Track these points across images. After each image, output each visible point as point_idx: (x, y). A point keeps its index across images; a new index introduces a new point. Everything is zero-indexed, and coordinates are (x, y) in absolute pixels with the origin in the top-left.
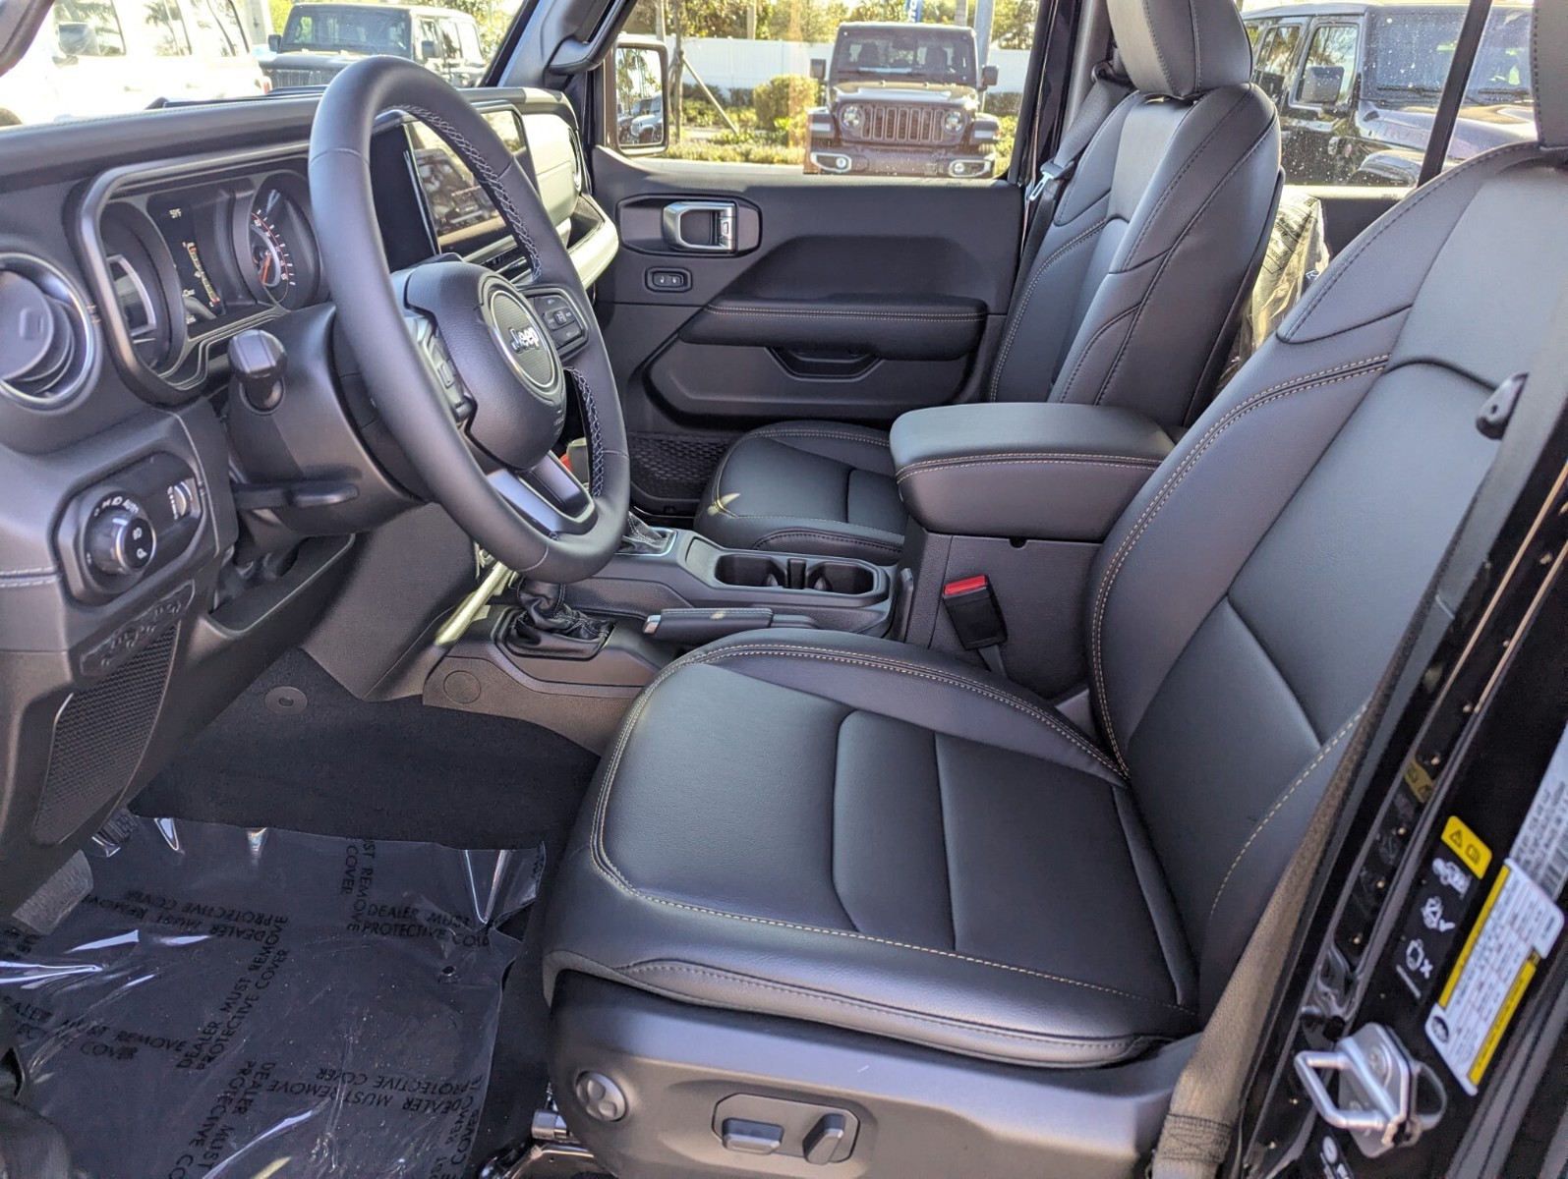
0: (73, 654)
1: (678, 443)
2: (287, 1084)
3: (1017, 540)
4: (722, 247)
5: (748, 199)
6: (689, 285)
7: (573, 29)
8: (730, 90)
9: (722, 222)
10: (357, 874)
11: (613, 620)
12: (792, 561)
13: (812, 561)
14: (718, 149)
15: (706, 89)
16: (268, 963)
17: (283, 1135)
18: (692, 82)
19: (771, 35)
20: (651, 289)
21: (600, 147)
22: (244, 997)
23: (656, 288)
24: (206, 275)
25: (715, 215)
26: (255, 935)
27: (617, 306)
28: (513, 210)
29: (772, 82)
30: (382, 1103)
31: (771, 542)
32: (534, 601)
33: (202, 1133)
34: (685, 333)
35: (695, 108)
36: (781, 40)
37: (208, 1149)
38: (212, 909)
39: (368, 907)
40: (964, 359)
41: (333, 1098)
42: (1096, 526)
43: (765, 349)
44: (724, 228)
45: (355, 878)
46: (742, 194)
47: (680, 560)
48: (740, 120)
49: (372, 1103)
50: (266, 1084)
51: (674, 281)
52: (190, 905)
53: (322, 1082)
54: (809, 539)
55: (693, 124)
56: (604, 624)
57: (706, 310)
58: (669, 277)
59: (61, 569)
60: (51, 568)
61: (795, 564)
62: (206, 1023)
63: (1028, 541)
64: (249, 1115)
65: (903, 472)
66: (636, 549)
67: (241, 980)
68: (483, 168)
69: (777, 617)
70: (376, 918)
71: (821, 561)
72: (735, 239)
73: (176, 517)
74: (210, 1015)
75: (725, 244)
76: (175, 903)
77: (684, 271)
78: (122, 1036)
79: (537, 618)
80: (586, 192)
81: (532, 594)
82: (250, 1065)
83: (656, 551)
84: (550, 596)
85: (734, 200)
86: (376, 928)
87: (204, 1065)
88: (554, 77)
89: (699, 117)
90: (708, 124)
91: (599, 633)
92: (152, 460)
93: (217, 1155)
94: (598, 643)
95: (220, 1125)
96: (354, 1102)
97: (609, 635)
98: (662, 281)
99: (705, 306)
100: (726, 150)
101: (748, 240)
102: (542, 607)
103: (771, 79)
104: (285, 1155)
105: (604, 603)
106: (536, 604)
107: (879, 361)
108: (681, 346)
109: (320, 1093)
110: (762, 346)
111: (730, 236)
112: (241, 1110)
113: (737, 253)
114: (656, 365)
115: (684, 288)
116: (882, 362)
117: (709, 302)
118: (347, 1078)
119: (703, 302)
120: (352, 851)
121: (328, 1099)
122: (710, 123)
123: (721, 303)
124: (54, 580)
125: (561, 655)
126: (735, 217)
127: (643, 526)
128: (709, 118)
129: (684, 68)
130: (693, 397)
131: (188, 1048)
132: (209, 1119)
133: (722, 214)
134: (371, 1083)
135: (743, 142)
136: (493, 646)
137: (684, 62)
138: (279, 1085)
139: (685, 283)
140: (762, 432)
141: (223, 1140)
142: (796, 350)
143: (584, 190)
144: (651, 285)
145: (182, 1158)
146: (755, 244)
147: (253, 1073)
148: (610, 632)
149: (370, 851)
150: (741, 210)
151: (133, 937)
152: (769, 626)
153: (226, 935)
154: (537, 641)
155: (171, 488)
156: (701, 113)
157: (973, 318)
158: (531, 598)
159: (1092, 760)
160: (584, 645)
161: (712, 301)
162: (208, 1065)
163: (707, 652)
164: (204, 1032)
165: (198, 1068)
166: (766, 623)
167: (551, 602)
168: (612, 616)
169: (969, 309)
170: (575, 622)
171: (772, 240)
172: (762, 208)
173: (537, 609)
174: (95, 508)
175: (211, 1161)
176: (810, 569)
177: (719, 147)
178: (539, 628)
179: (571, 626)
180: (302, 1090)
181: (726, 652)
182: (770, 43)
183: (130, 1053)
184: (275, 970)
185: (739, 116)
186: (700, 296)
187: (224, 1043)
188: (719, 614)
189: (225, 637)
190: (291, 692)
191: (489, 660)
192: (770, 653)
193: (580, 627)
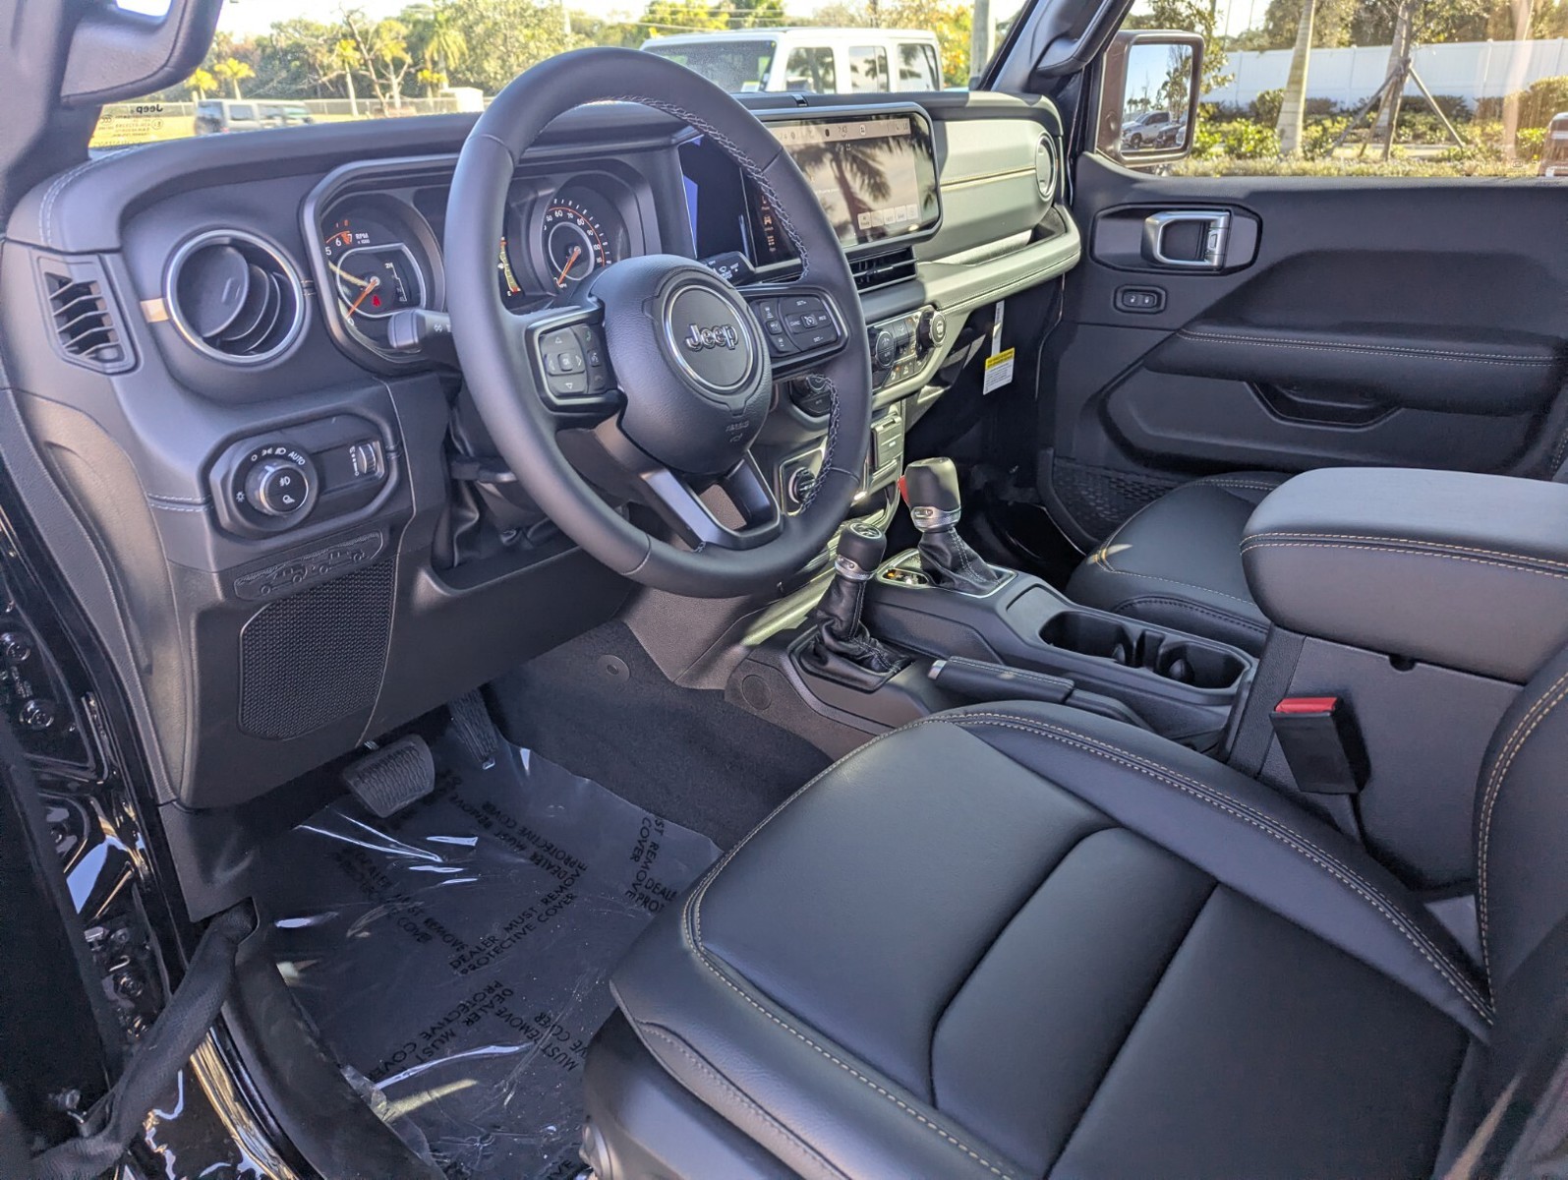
0: (225, 577)
1: (1129, 483)
2: (511, 1015)
3: (1401, 660)
4: (1206, 263)
5: (1249, 207)
6: (1162, 307)
7: (1067, 26)
8: (1478, 100)
9: (1211, 233)
10: (647, 846)
11: (913, 656)
12: (1147, 633)
13: (1173, 637)
14: (1432, 167)
15: (1432, 100)
16: (556, 903)
17: (483, 1059)
18: (1417, 92)
19: (1551, 33)
20: (1120, 310)
21: (1090, 155)
22: (525, 924)
23: (1123, 308)
24: (511, 267)
25: (1206, 226)
26: (557, 872)
27: (1080, 326)
28: (780, 207)
29: (1532, 88)
30: (568, 1067)
31: (1138, 606)
32: (828, 620)
33: (433, 1029)
34: (1152, 361)
35: (1426, 124)
36: (1560, 39)
37: (429, 1045)
38: (539, 838)
39: (647, 879)
40: (1526, 417)
41: (536, 1043)
42: (1522, 661)
43: (1245, 383)
44: (1211, 240)
45: (645, 851)
46: (1240, 200)
47: (1000, 607)
48: (1483, 134)
49: (561, 1062)
50: (498, 1006)
51: (1147, 301)
52: (525, 829)
53: (536, 1026)
54: (1183, 610)
55: (1419, 142)
56: (901, 658)
57: (1177, 334)
58: (1141, 297)
59: (209, 501)
60: (199, 500)
61: (1151, 637)
62: (488, 936)
63: (1419, 664)
64: (471, 1030)
65: (1250, 540)
66: (956, 587)
67: (531, 909)
68: (745, 162)
69: (1078, 693)
70: (648, 893)
71: (1185, 639)
72: (1224, 255)
73: (357, 474)
74: (496, 930)
75: (1211, 260)
76: (516, 824)
77: (1158, 290)
78: (429, 922)
79: (827, 639)
80: (1059, 203)
81: (828, 613)
82: (498, 985)
83: (979, 591)
84: (842, 618)
85: (1230, 208)
86: (646, 901)
87: (467, 971)
88: (1039, 81)
89: (1429, 132)
90: (1440, 140)
91: (891, 667)
92: (334, 419)
93: (432, 1053)
94: (884, 677)
95: (447, 1029)
96: (549, 1056)
97: (898, 671)
98: (1133, 300)
99: (1178, 330)
100: (1443, 168)
101: (1241, 255)
102: (834, 627)
103: (1532, 83)
104: (475, 1078)
105: (911, 637)
106: (829, 622)
107: (1398, 409)
108: (1145, 375)
109: (528, 1034)
110: (1241, 379)
111: (1217, 250)
112: (469, 1022)
113: (1223, 271)
114: (1114, 396)
115: (1155, 310)
116: (1403, 409)
117: (1184, 327)
118: (556, 1030)
119: (1177, 326)
120: (647, 823)
121: (532, 1043)
122: (1443, 139)
123: (1198, 328)
124: (201, 510)
125: (845, 681)
126: (1228, 228)
127: (980, 562)
128: (1442, 134)
129: (1408, 79)
130: (1151, 432)
131: (466, 952)
132: (445, 1019)
133: (1212, 225)
134: (570, 1043)
135: (1469, 158)
136: (787, 658)
137: (1410, 71)
138: (506, 1013)
139: (1159, 304)
140: (1214, 480)
141: (443, 1042)
142: (1289, 387)
143: (1056, 199)
144: (1119, 304)
145: (408, 1045)
146: (1249, 259)
147: (494, 994)
148: (902, 668)
149: (660, 828)
150: (1236, 219)
151: (472, 842)
152: (1063, 702)
153: (539, 866)
154: (825, 662)
155: (353, 448)
156: (1433, 128)
157: (1545, 362)
158: (826, 616)
159: (1453, 993)
160: (870, 677)
161: (1185, 326)
162: (470, 972)
163: (966, 713)
164: (482, 943)
165: (462, 972)
166: (1061, 696)
167: (844, 625)
168: (916, 653)
169: (1539, 349)
170: (870, 650)
171: (1271, 255)
172: (1263, 217)
173: (830, 630)
174: (253, 453)
175: (426, 1056)
176: (1166, 645)
177: (1434, 164)
178: (828, 648)
179: (864, 653)
180: (517, 1026)
181: (986, 719)
182: (1548, 42)
183: (424, 938)
184: (559, 910)
185: (1483, 130)
186: (1173, 319)
187: (491, 958)
188: (1009, 674)
189: (449, 595)
190: (617, 662)
191: (780, 669)
192: (1030, 730)
193: (873, 657)
